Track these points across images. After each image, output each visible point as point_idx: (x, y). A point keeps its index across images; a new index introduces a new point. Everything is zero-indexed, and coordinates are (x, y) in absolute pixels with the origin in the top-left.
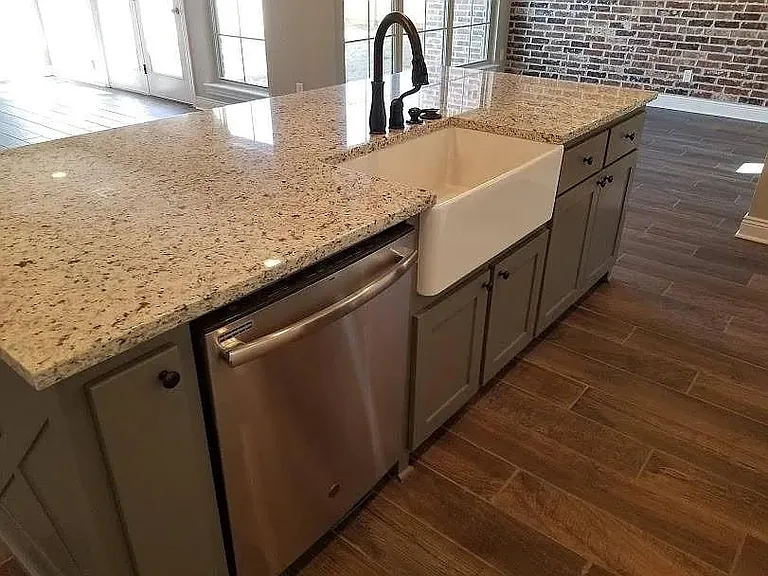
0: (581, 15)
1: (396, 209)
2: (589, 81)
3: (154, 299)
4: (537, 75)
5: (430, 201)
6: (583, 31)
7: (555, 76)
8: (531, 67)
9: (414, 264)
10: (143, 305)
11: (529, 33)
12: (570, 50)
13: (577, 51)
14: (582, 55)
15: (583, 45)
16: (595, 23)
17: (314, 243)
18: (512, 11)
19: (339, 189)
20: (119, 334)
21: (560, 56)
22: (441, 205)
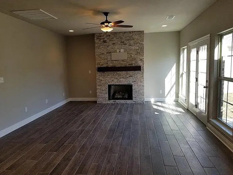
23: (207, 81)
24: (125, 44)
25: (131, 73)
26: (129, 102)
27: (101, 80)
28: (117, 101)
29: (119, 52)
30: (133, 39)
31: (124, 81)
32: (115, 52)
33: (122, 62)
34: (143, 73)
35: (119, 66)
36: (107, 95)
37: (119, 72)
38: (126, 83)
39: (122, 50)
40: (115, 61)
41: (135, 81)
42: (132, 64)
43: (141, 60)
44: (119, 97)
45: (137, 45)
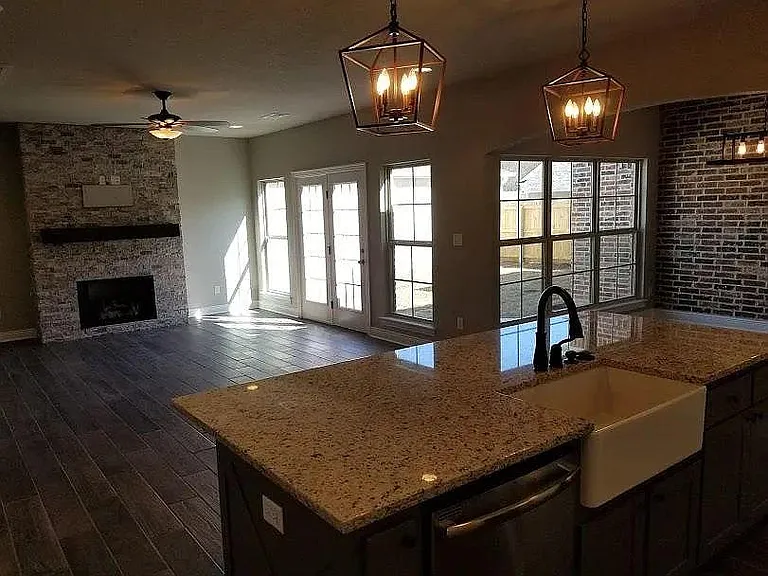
0: (729, 256)
1: (562, 432)
2: (745, 316)
3: (402, 484)
4: (688, 309)
5: (590, 428)
6: (733, 269)
7: (708, 311)
8: (681, 302)
9: (577, 480)
10: (397, 487)
11: (677, 272)
12: (721, 287)
13: (729, 288)
14: (733, 291)
15: (735, 282)
16: (744, 263)
17: (503, 453)
18: (658, 253)
19: (515, 414)
20: (386, 504)
21: (711, 292)
22: (597, 431)
23: (362, 251)
24: (122, 163)
25: (146, 243)
26: (147, 324)
27: (52, 270)
28: (110, 327)
29: (107, 184)
30: (146, 150)
31: (126, 269)
32: (94, 183)
33: (118, 214)
34: (179, 243)
35: (109, 223)
36: (76, 316)
37: (108, 243)
38: (134, 273)
39: (115, 180)
40: (96, 209)
41: (158, 267)
42: (148, 220)
43: (172, 207)
44: (112, 315)
45: (158, 165)
